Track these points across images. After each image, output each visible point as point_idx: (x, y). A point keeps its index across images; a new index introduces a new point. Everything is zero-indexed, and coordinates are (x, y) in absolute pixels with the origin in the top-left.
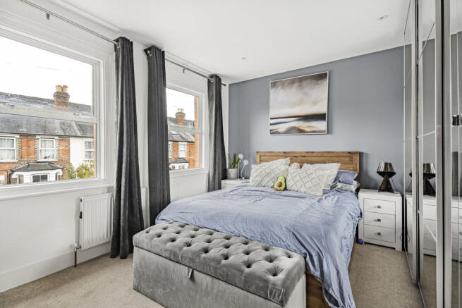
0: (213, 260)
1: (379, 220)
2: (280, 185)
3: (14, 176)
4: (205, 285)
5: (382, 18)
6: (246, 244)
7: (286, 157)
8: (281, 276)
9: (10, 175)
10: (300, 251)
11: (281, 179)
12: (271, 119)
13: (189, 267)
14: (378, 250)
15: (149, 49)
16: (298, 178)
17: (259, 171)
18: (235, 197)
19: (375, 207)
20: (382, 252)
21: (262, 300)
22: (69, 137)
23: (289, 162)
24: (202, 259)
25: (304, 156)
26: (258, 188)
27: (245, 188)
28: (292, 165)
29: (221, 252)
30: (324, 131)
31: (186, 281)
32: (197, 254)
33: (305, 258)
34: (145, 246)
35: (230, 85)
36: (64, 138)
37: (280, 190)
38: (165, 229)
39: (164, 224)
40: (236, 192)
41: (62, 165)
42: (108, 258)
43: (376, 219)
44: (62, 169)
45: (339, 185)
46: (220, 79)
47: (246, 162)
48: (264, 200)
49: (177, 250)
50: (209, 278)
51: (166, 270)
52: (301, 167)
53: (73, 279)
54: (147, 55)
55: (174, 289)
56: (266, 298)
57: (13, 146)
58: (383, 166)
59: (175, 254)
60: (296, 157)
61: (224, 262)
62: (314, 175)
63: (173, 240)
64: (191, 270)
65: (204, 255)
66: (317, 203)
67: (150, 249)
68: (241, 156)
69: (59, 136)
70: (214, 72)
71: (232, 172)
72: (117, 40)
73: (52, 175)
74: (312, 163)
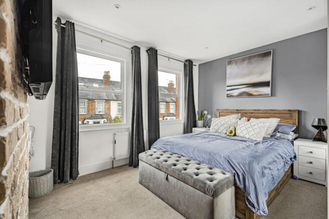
0: (178, 170)
1: (311, 163)
2: (231, 132)
3: (85, 122)
4: (173, 183)
5: (311, 9)
6: (199, 164)
7: (238, 113)
8: (215, 182)
9: (84, 121)
10: (232, 172)
11: (232, 128)
12: (228, 86)
13: (166, 173)
14: (309, 185)
15: (149, 50)
16: (244, 128)
17: (217, 122)
18: (197, 138)
19: (308, 152)
20: (312, 186)
21: (202, 194)
22: (110, 100)
23: (240, 117)
24: (172, 169)
25: (252, 113)
26: (215, 134)
27: (207, 133)
28: (242, 119)
29: (183, 167)
30: (269, 95)
31: (164, 180)
32: (170, 166)
33: (234, 176)
34: (144, 160)
35: (199, 65)
36: (108, 101)
37: (231, 136)
38: (155, 152)
39: (155, 150)
40: (199, 135)
41: (106, 116)
42: (127, 167)
43: (309, 161)
44: (107, 119)
45: (278, 135)
46: (192, 62)
47: (209, 117)
48: (216, 141)
49: (160, 163)
50: (175, 180)
51: (154, 173)
52: (248, 120)
53: (112, 174)
54: (148, 53)
55: (158, 184)
56: (205, 193)
57: (85, 106)
58: (317, 120)
59: (158, 165)
60: (246, 113)
61: (183, 171)
62: (256, 127)
63: (158, 158)
64: (166, 174)
65: (173, 167)
66: (253, 145)
67: (146, 161)
68: (206, 112)
69: (106, 100)
70: (188, 58)
71: (200, 123)
72: (132, 48)
73: (102, 121)
74: (257, 118)
